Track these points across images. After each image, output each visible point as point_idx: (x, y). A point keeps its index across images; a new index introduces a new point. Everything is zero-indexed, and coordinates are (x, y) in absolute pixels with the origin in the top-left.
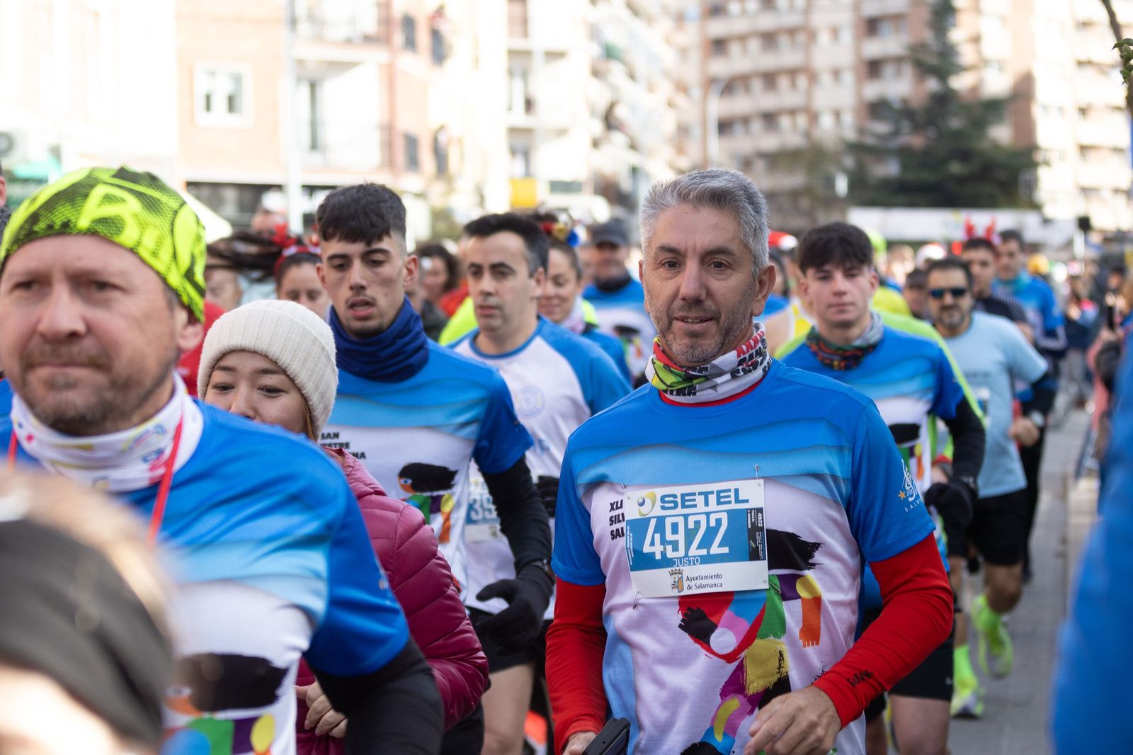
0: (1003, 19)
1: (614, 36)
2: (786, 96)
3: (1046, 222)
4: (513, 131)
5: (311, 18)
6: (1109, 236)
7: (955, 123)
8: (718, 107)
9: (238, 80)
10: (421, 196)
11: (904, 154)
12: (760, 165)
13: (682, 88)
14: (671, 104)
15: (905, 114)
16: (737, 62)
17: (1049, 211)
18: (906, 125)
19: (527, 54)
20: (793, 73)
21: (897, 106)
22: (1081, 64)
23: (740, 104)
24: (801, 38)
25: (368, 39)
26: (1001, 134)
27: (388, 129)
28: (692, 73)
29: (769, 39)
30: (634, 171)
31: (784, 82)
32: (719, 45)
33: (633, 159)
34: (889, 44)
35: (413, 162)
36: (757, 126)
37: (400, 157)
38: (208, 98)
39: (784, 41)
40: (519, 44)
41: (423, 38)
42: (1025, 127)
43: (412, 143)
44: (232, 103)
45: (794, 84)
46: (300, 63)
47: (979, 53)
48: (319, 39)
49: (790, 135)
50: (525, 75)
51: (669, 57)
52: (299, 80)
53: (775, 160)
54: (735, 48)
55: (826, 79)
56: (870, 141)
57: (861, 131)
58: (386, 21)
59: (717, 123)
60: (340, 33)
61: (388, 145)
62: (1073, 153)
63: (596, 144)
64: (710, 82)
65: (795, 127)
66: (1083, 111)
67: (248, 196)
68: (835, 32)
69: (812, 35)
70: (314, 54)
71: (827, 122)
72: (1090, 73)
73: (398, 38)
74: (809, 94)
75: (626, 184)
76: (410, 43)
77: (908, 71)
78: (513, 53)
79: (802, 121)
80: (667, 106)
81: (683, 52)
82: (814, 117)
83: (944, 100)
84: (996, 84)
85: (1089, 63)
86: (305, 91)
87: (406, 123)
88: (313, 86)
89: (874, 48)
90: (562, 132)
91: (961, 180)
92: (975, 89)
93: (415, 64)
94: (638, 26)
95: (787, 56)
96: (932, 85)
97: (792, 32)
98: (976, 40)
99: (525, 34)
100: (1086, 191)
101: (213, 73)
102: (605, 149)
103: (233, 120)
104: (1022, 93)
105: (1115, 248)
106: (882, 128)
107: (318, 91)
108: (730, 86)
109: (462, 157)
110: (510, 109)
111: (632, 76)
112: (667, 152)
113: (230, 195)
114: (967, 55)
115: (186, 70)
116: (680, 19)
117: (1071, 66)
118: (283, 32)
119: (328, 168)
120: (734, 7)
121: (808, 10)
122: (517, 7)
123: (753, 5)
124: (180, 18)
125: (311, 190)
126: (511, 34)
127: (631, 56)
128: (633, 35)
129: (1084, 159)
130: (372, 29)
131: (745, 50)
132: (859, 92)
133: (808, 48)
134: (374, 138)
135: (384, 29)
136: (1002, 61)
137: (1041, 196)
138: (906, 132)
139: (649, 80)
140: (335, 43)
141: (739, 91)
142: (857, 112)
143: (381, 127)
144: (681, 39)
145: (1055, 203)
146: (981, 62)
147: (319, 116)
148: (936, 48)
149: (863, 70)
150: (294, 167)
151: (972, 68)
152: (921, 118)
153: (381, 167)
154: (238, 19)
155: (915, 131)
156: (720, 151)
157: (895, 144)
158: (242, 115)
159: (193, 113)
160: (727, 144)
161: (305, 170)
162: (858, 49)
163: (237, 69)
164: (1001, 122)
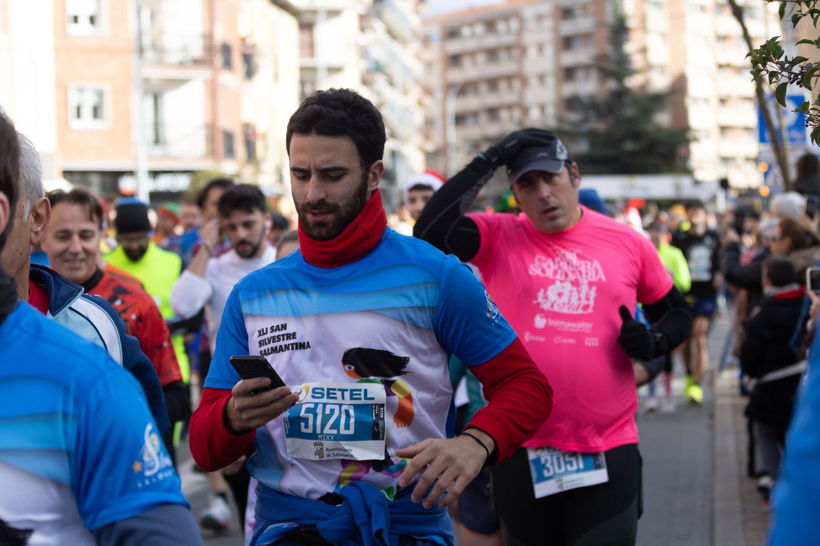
0: (664, 35)
1: (378, 54)
2: (505, 95)
3: (697, 183)
5: (154, 47)
6: (743, 192)
7: (629, 112)
8: (454, 105)
9: (100, 94)
11: (592, 136)
13: (428, 91)
14: (420, 104)
15: (592, 107)
16: (469, 71)
17: (699, 175)
18: (592, 114)
19: (313, 69)
20: (509, 78)
21: (586, 101)
22: (721, 66)
23: (471, 103)
24: (516, 53)
25: (197, 62)
26: (663, 119)
27: (211, 128)
28: (435, 80)
29: (492, 54)
30: (395, 153)
31: (503, 86)
32: (455, 60)
33: (393, 145)
34: (580, 56)
35: (230, 152)
36: (483, 118)
37: (221, 150)
38: (79, 109)
39: (503, 55)
40: (308, 62)
41: (237, 60)
42: (681, 114)
43: (229, 137)
44: (96, 112)
45: (510, 87)
46: (147, 81)
47: (646, 59)
48: (160, 63)
49: (508, 125)
50: (313, 85)
51: (418, 68)
52: (146, 93)
54: (467, 61)
55: (534, 82)
56: (567, 127)
57: (560, 119)
58: (209, 48)
59: (454, 117)
60: (173, 57)
61: (211, 139)
62: (716, 132)
64: (449, 87)
65: (511, 118)
66: (723, 101)
67: (108, 180)
68: (540, 48)
69: (523, 50)
70: (156, 73)
71: (535, 113)
72: (728, 73)
73: (219, 60)
74: (521, 93)
76: (228, 64)
77: (594, 75)
78: (303, 69)
79: (517, 113)
80: (418, 105)
81: (429, 65)
82: (525, 110)
83: (620, 95)
84: (660, 82)
85: (728, 66)
86: (149, 102)
87: (226, 122)
88: (156, 98)
89: (569, 59)
91: (634, 154)
92: (643, 87)
93: (231, 80)
94: (396, 47)
95: (506, 66)
96: (612, 84)
97: (508, 48)
98: (644, 50)
99: (312, 56)
100: (726, 160)
101: (81, 91)
103: (97, 125)
104: (679, 88)
105: (747, 201)
106: (574, 117)
107: (159, 100)
108: (463, 89)
109: (266, 147)
111: (391, 83)
112: (417, 139)
113: (95, 180)
114: (637, 61)
115: (62, 88)
116: (426, 41)
117: (714, 69)
118: (133, 58)
119: (166, 157)
120: (466, 31)
121: (520, 32)
122: (306, 35)
123: (480, 29)
124: (57, 50)
125: (155, 174)
126: (302, 54)
127: (391, 70)
128: (392, 53)
129: (724, 136)
130: (198, 53)
131: (474, 62)
132: (559, 92)
133: (520, 60)
134: (201, 134)
135: (208, 54)
136: (663, 66)
137: (692, 164)
138: (593, 120)
139: (404, 86)
140: (172, 65)
141: (471, 93)
142: (557, 106)
143: (206, 126)
144: (428, 55)
145: (703, 169)
146: (647, 67)
147: (160, 119)
148: (615, 58)
149: (561, 75)
150: (143, 156)
151: (641, 72)
152: (604, 109)
153: (206, 156)
154: (100, 50)
155: (599, 119)
156: (457, 137)
157: (585, 129)
158: (103, 120)
159: (67, 120)
160: (462, 132)
161: (150, 160)
162: (557, 60)
163: (99, 86)
164: (662, 111)
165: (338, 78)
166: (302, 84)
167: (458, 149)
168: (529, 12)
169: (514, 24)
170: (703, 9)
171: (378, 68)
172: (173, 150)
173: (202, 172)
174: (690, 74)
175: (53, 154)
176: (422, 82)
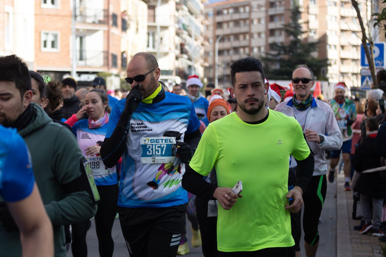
0: (316, 16)
1: (185, 21)
2: (242, 42)
5: (81, 15)
7: (299, 51)
8: (218, 46)
9: (56, 36)
10: (117, 75)
11: (281, 61)
13: (207, 39)
15: (282, 48)
16: (226, 30)
17: (330, 80)
18: (282, 52)
19: (155, 27)
20: (244, 34)
21: (279, 45)
22: (342, 31)
23: (226, 45)
24: (248, 22)
25: (100, 22)
26: (315, 54)
27: (107, 53)
28: (210, 34)
29: (237, 22)
30: (190, 67)
31: (241, 37)
32: (219, 25)
33: (190, 63)
34: (277, 24)
35: (115, 64)
36: (231, 52)
37: (110, 63)
38: (45, 42)
40: (152, 24)
41: (119, 22)
42: (324, 52)
43: (114, 57)
44: (53, 44)
45: (245, 38)
46: (78, 30)
47: (308, 28)
48: (84, 22)
49: (243, 55)
50: (154, 35)
51: (202, 28)
52: (76, 36)
54: (225, 26)
55: (256, 36)
56: (270, 57)
57: (267, 54)
58: (107, 16)
59: (218, 51)
60: (90, 20)
61: (106, 58)
62: (339, 61)
63: (177, 58)
64: (216, 37)
65: (245, 52)
66: (342, 47)
67: (58, 75)
68: (259, 20)
69: (252, 21)
70: (82, 27)
71: (256, 50)
73: (111, 22)
74: (250, 41)
75: (187, 72)
76: (115, 24)
77: (283, 33)
78: (149, 27)
79: (247, 50)
80: (201, 45)
81: (207, 27)
82: (251, 49)
83: (295, 43)
84: (315, 37)
86: (78, 40)
87: (112, 51)
88: (81, 38)
89: (272, 26)
90: (166, 54)
92: (306, 39)
93: (116, 31)
94: (193, 18)
95: (243, 28)
96: (292, 38)
97: (244, 20)
98: (307, 22)
99: (154, 21)
100: (343, 74)
101: (47, 34)
102: (180, 60)
103: (54, 50)
104: (323, 40)
106: (274, 53)
107: (83, 40)
108: (223, 39)
110: (148, 46)
111: (190, 35)
112: (201, 61)
114: (304, 28)
115: (38, 33)
116: (207, 15)
117: (339, 31)
118: (72, 20)
119: (86, 66)
120: (225, 12)
121: (250, 12)
122: (152, 11)
123: (231, 11)
124: (36, 15)
125: (80, 73)
126: (149, 21)
127: (190, 28)
128: (190, 21)
129: (342, 63)
130: (101, 18)
131: (228, 26)
132: (267, 40)
133: (250, 26)
134: (102, 56)
135: (106, 19)
136: (316, 30)
137: (328, 75)
138: (282, 54)
139: (195, 36)
140: (89, 24)
141: (226, 40)
142: (266, 47)
143: (104, 52)
144: (207, 22)
145: (332, 78)
146: (309, 30)
147: (84, 48)
148: (293, 25)
149: (268, 33)
150: (75, 66)
151: (305, 32)
152: (288, 49)
153: (104, 66)
154: (56, 15)
155: (285, 54)
156: (219, 60)
157: (278, 58)
158: (57, 48)
159: (40, 47)
160: (221, 58)
161: (78, 66)
162: (267, 26)
163: (55, 32)
164: (315, 50)
165: (166, 32)
166: (148, 34)
167: (219, 66)
168: (254, 4)
169: (247, 9)
170: (335, 4)
171: (185, 28)
172: (89, 62)
173: (102, 72)
174: (328, 34)
175: (33, 63)
176: (204, 35)
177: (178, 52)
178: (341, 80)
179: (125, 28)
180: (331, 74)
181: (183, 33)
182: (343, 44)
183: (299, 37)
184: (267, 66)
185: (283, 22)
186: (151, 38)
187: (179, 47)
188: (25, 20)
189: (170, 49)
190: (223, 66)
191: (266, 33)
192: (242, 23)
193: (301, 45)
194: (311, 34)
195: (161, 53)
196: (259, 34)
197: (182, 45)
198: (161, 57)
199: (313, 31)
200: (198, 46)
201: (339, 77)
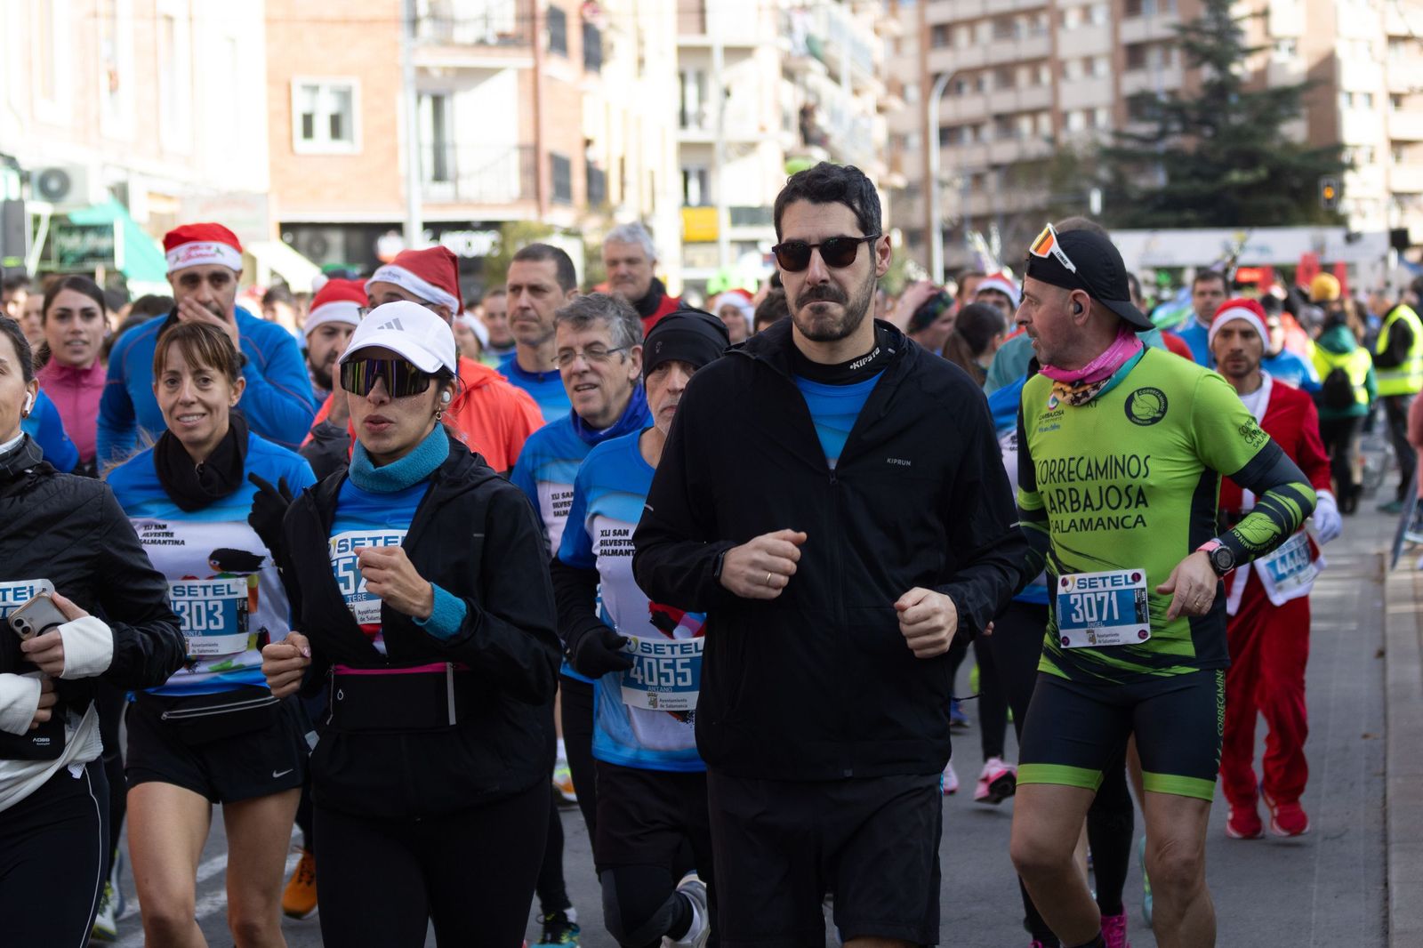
2: (1027, 94)
3: (1351, 238)
4: (685, 147)
5: (434, 16)
7: (1236, 120)
8: (940, 111)
9: (345, 96)
10: (571, 233)
11: (1173, 159)
12: (992, 180)
13: (897, 88)
14: (880, 110)
15: (1174, 110)
16: (965, 53)
17: (1355, 225)
18: (1175, 127)
19: (706, 51)
20: (1034, 63)
21: (1164, 99)
22: (1393, 40)
23: (969, 106)
24: (1044, 20)
25: (505, 40)
26: (1295, 130)
27: (532, 151)
28: (908, 70)
29: (1004, 22)
31: (1023, 76)
32: (941, 33)
34: (1152, 25)
35: (563, 192)
36: (988, 132)
37: (547, 188)
38: (308, 120)
39: (1022, 25)
40: (695, 40)
41: (575, 37)
42: (1327, 121)
43: (561, 166)
44: (336, 126)
45: (1036, 79)
46: (423, 71)
47: (1267, 33)
48: (446, 43)
49: (1030, 141)
50: (701, 78)
51: (879, 50)
52: (419, 98)
53: (1011, 172)
54: (962, 36)
55: (1075, 70)
56: (1129, 145)
57: (1118, 134)
58: (528, 16)
59: (939, 130)
60: (465, 34)
61: (532, 171)
62: (1383, 150)
64: (930, 79)
65: (1037, 130)
66: (1397, 99)
67: (358, 238)
68: (1086, 12)
69: (1059, 17)
70: (439, 60)
71: (1077, 122)
72: (1409, 50)
73: (543, 39)
74: (1055, 90)
76: (559, 44)
77: (1176, 55)
78: (683, 51)
79: (1045, 122)
80: (876, 111)
81: (897, 42)
82: (1061, 119)
83: (1222, 90)
84: (1291, 67)
85: (1408, 38)
86: (427, 104)
87: (553, 142)
88: (438, 101)
89: (1134, 31)
90: (749, 147)
91: (1245, 190)
92: (1261, 75)
93: (563, 70)
94: (843, 12)
95: (1028, 44)
96: (1207, 72)
97: (1032, 13)
98: (1264, 14)
99: (703, 29)
100: (1400, 197)
101: (315, 89)
103: (340, 147)
104: (1324, 77)
106: (1144, 129)
107: (447, 105)
108: (954, 85)
109: (623, 184)
110: (683, 123)
111: (834, 77)
113: (336, 239)
114: (1252, 34)
115: (281, 86)
117: (1383, 41)
118: (402, 34)
119: (457, 201)
124: (270, 21)
125: (435, 228)
126: (681, 29)
127: (831, 51)
128: (833, 24)
129: (1398, 158)
130: (509, 26)
131: (973, 38)
132: (1117, 85)
133: (1052, 33)
134: (514, 161)
135: (527, 26)
136: (1295, 39)
137: (1347, 206)
138: (1174, 133)
139: (853, 79)
140: (464, 46)
141: (967, 89)
142: (1113, 108)
143: (522, 148)
144: (895, 27)
145: (1363, 215)
146: (1269, 42)
147: (448, 136)
148: (1212, 27)
149: (1122, 57)
150: (416, 201)
151: (1259, 49)
152: (1194, 115)
153: (523, 197)
154: (346, 22)
155: (1186, 131)
156: (942, 165)
157: (1161, 147)
158: (351, 139)
159: (291, 139)
160: (952, 155)
161: (427, 205)
162: (1115, 31)
163: (343, 82)
164: (1294, 115)
165: (745, 67)
166: (683, 77)
167: (943, 184)
171: (813, 49)
172: (467, 188)
173: (515, 223)
174: (1342, 54)
175: (266, 195)
176: (885, 72)
177: (792, 139)
178: (1395, 221)
179: (594, 58)
180: (1357, 200)
181: (807, 70)
182: (1397, 89)
183: (1236, 69)
184: (1120, 179)
185: (1174, 18)
186: (692, 90)
187: (795, 120)
188: (233, 41)
189: (763, 129)
190: (959, 183)
191: (1112, 57)
192: (1022, 22)
193: (1244, 97)
194: (1280, 57)
195: (729, 145)
196: (1088, 63)
197: (806, 113)
198: (729, 160)
199: (1285, 45)
200: (864, 113)
201: (1388, 209)
